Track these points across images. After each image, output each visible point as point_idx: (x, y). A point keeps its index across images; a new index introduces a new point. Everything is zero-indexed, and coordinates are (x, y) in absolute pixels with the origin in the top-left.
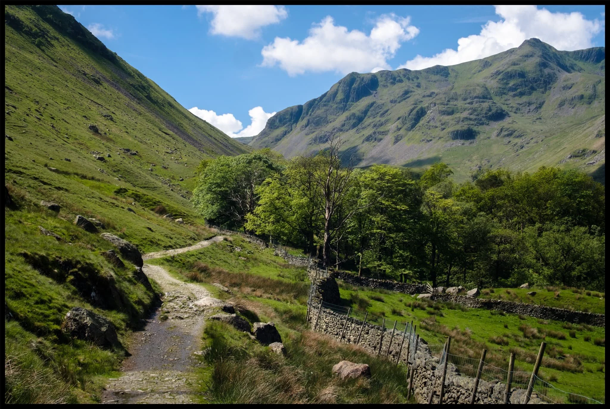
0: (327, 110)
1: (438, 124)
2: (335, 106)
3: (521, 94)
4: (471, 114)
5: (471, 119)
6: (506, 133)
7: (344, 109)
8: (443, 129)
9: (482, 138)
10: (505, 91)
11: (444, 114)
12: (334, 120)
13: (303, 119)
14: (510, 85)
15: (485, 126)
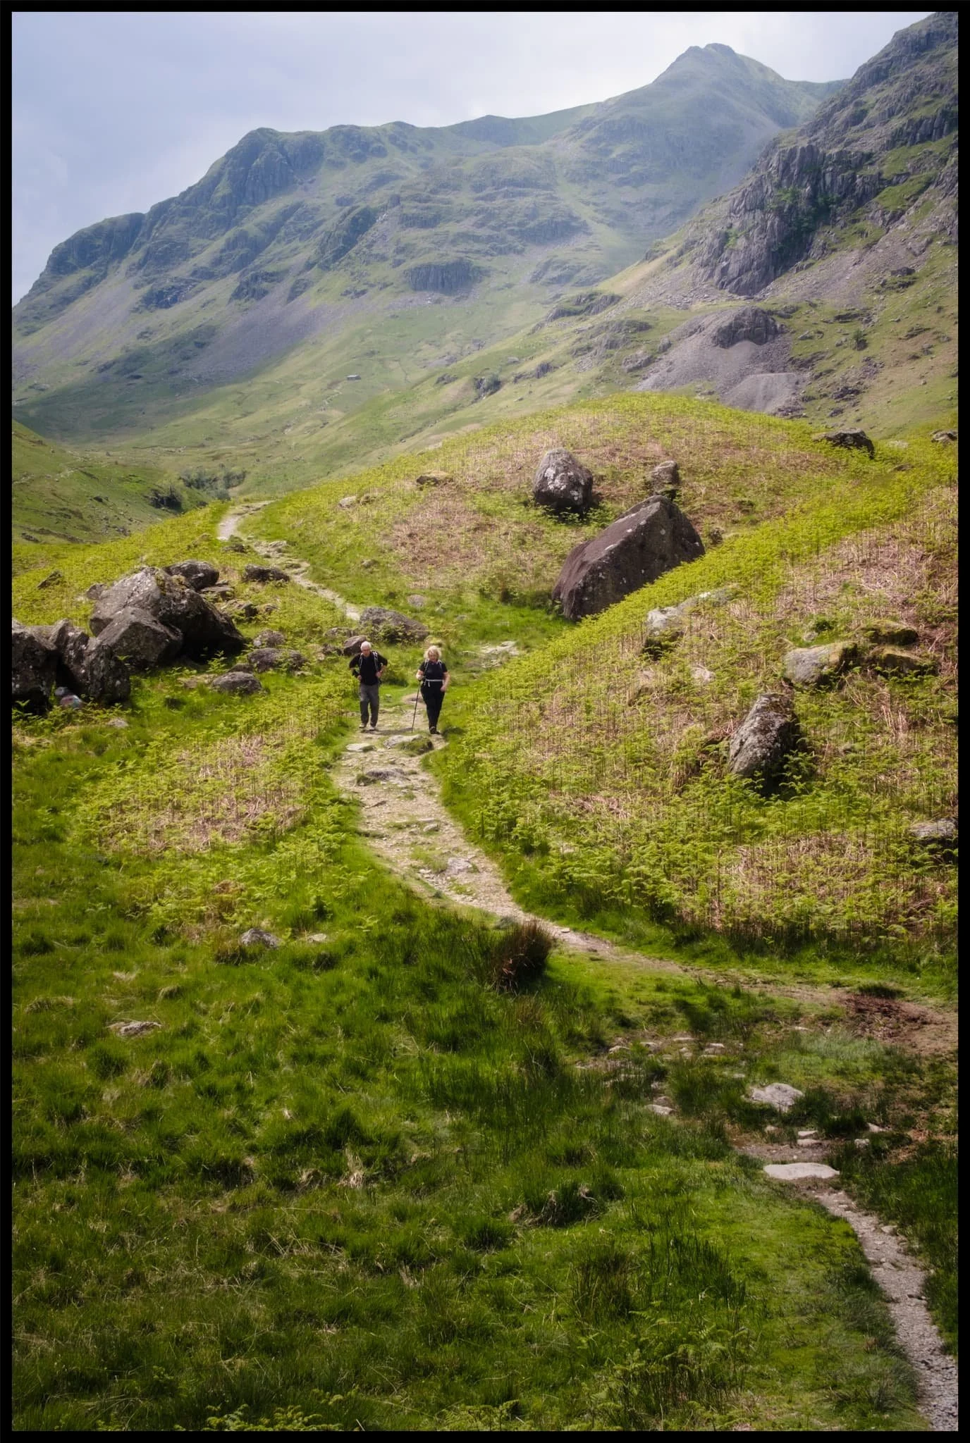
0: (191, 225)
1: (390, 252)
2: (211, 213)
3: (641, 179)
4: (482, 225)
5: (477, 239)
6: (555, 274)
7: (227, 223)
8: (398, 263)
9: (492, 286)
10: (598, 171)
11: (412, 225)
12: (203, 247)
13: (137, 249)
14: (614, 155)
15: (513, 256)
